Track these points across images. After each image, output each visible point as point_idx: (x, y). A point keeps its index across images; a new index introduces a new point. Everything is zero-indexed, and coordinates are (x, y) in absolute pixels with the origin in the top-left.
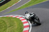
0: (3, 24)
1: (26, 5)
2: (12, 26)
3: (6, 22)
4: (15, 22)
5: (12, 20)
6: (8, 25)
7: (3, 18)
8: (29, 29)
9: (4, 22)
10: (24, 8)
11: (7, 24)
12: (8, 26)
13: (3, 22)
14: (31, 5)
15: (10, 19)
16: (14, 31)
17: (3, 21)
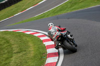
0: (6, 45)
1: (54, 12)
2: (24, 53)
3: (12, 42)
4: (31, 44)
5: (24, 38)
6: (15, 48)
7: (6, 33)
8: (58, 60)
9: (8, 42)
10: (50, 16)
11: (13, 46)
12: (14, 52)
13: (5, 42)
14: (64, 12)
15: (20, 36)
16: (26, 62)
17: (5, 39)
